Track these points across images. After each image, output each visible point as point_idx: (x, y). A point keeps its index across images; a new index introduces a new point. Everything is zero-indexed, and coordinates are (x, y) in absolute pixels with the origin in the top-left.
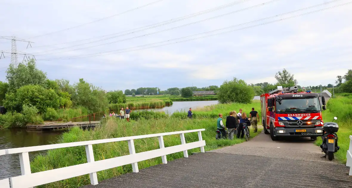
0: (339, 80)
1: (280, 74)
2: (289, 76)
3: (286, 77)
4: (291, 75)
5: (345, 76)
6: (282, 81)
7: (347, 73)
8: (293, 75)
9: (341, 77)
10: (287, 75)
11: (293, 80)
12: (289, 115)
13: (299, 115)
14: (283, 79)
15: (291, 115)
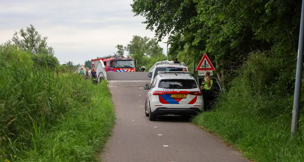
0: (119, 52)
1: (23, 35)
2: (39, 39)
3: (33, 41)
4: (42, 39)
5: (129, 45)
6: (27, 49)
7: (132, 40)
8: (45, 38)
9: (122, 46)
10: (36, 38)
11: (47, 48)
12: (121, 69)
13: (125, 69)
14: (29, 45)
15: (122, 69)
